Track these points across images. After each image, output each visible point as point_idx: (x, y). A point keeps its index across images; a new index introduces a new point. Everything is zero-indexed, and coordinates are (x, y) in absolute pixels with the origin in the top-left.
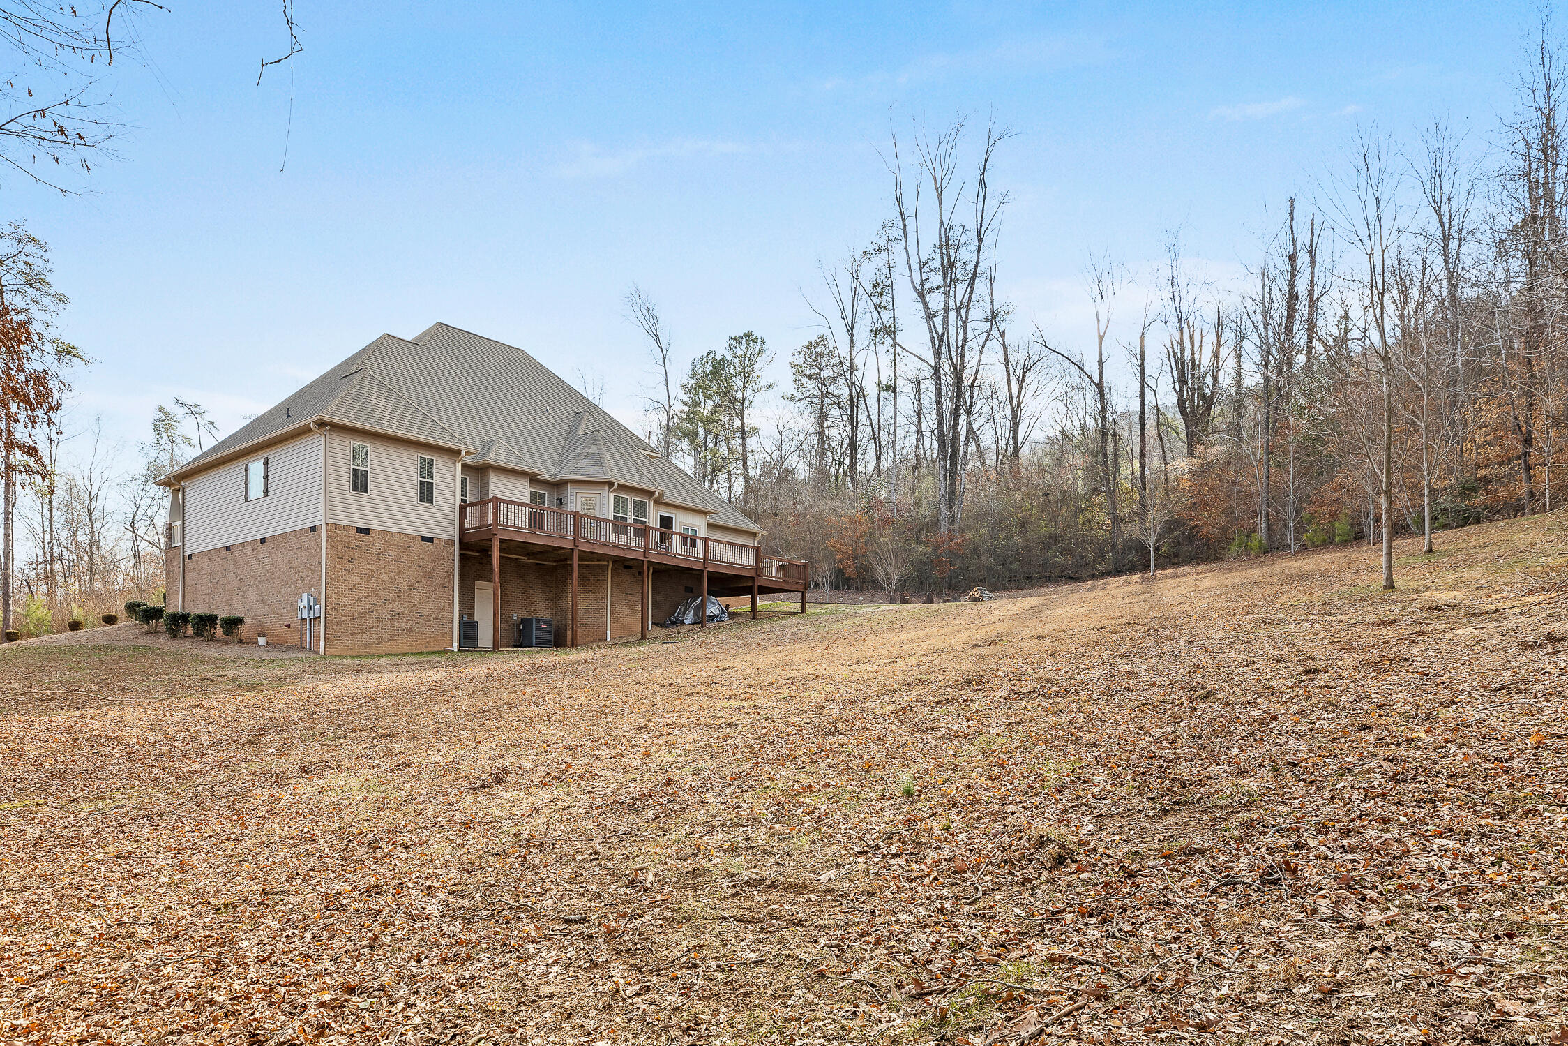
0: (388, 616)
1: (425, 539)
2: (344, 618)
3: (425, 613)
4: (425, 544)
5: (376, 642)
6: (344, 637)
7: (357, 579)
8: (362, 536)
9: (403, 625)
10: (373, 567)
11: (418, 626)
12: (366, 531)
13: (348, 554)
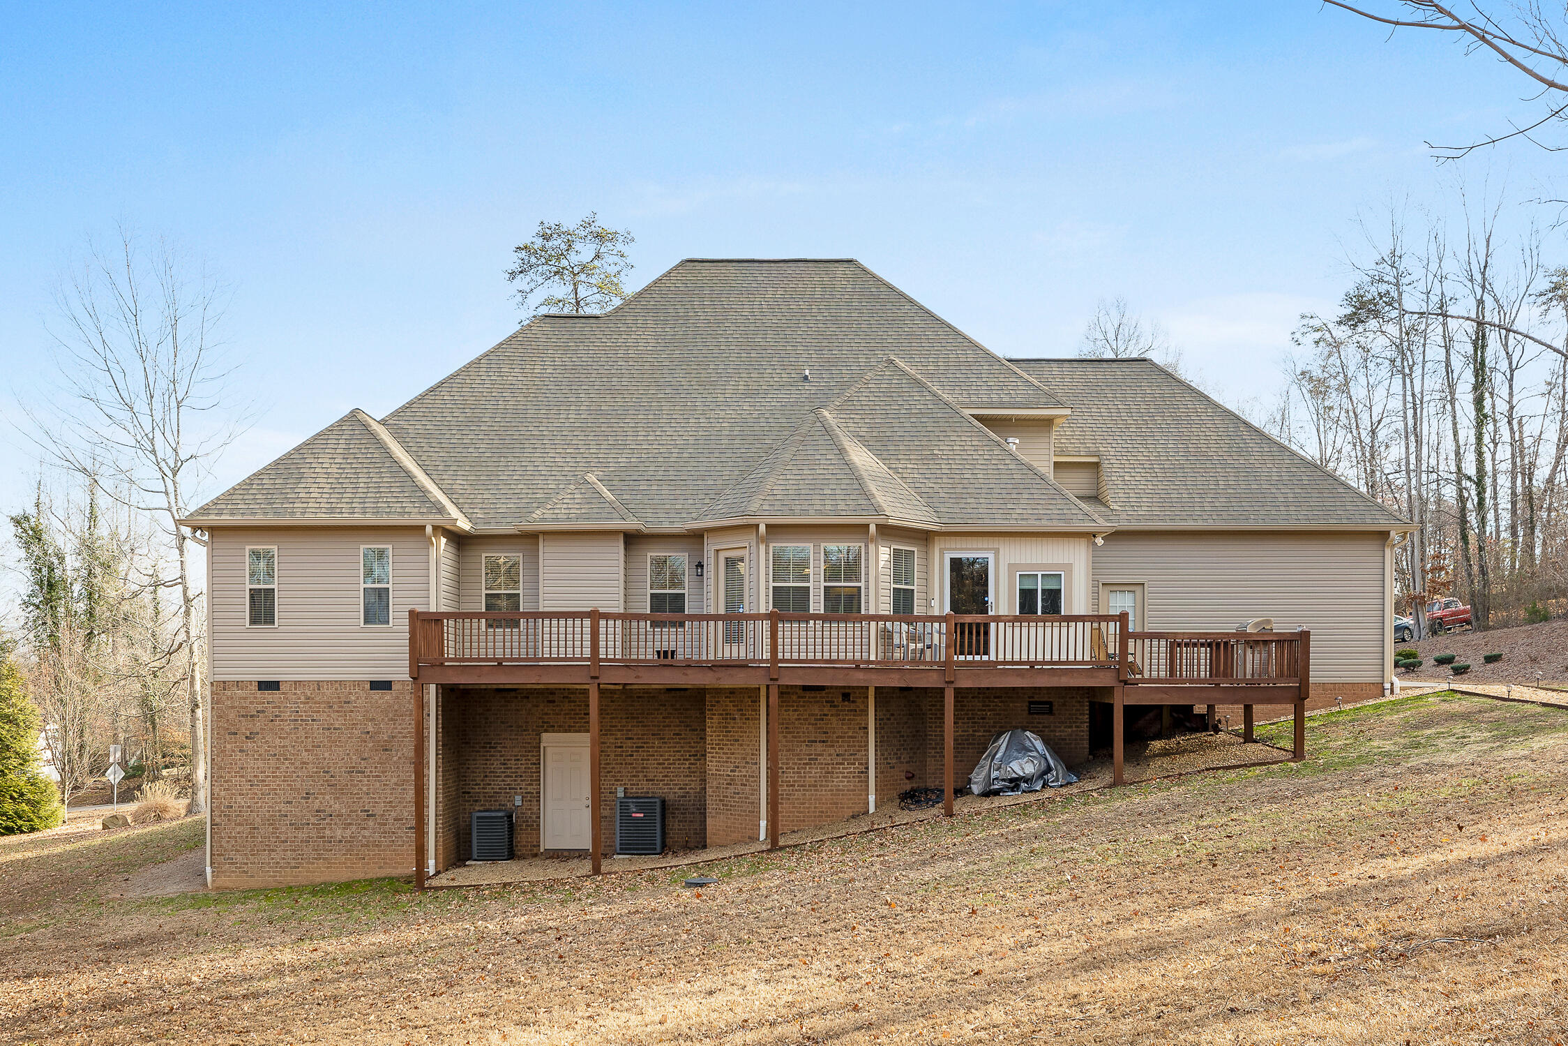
0: (313, 820)
1: (377, 685)
2: (238, 829)
3: (379, 810)
4: (376, 695)
5: (293, 863)
6: (239, 858)
7: (260, 763)
8: (268, 695)
9: (339, 833)
10: (287, 742)
11: (366, 833)
12: (272, 686)
13: (245, 726)
